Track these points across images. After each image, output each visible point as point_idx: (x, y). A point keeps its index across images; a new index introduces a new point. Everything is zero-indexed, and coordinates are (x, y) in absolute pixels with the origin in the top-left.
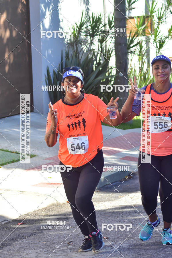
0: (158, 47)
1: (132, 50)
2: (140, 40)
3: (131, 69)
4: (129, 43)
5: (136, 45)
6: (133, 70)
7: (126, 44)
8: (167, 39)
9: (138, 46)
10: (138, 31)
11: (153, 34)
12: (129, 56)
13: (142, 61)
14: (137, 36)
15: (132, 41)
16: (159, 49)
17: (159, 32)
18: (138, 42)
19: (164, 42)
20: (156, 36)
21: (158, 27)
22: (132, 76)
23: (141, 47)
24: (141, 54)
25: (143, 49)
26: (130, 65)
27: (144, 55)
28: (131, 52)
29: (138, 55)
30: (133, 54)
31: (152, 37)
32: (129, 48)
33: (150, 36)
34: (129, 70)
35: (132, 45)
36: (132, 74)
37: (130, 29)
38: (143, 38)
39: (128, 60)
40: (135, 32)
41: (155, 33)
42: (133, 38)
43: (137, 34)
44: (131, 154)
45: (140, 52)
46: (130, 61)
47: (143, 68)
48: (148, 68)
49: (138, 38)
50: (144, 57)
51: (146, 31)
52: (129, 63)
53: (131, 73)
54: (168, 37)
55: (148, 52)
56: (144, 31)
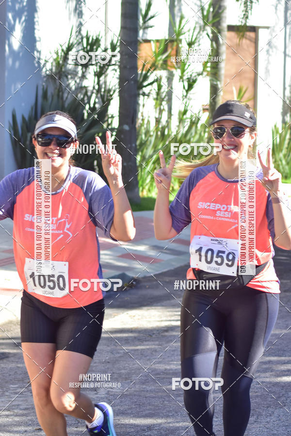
0: (186, 88)
1: (146, 90)
2: (158, 76)
3: (143, 120)
4: (141, 80)
5: (151, 84)
6: (146, 122)
7: (135, 80)
8: (201, 76)
9: (155, 85)
10: (155, 62)
11: (179, 68)
12: (141, 100)
13: (160, 109)
14: (155, 70)
15: (146, 77)
16: (187, 91)
17: (189, 65)
18: (156, 78)
19: (194, 81)
20: (183, 71)
22: (143, 131)
23: (160, 87)
24: (159, 97)
25: (162, 90)
26: (142, 113)
27: (163, 100)
28: (144, 94)
29: (154, 99)
30: (146, 97)
31: (177, 73)
32: (141, 87)
33: (174, 71)
34: (139, 121)
35: (145, 84)
36: (143, 128)
37: (144, 58)
38: (163, 74)
39: (138, 106)
40: (151, 63)
41: (182, 65)
42: (148, 72)
43: (154, 67)
44: (136, 251)
45: (158, 94)
46: (141, 108)
47: (161, 118)
48: (169, 120)
49: (155, 72)
50: (164, 103)
51: (169, 63)
52: (139, 111)
53: (142, 125)
54: (202, 74)
55: (170, 94)
56: (165, 62)
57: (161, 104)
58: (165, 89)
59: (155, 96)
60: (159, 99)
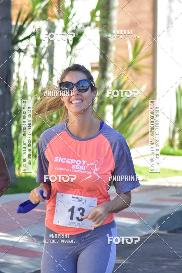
0: (71, 42)
1: (22, 45)
2: (37, 27)
3: (19, 82)
4: (16, 34)
5: (28, 37)
6: (22, 84)
7: (10, 35)
8: (88, 28)
9: (33, 39)
10: (33, 10)
11: (62, 18)
12: (16, 57)
13: (39, 68)
14: (32, 20)
15: (21, 30)
16: (72, 46)
17: (74, 15)
18: (34, 31)
19: (81, 34)
20: (67, 22)
21: (72, 6)
22: (19, 94)
23: (39, 42)
24: (38, 54)
25: (42, 45)
26: (18, 74)
27: (42, 57)
28: (20, 51)
29: (32, 56)
30: (22, 54)
31: (60, 24)
32: (16, 41)
33: (56, 22)
34: (14, 84)
35: (21, 38)
36: (19, 92)
37: (19, 7)
38: (42, 25)
39: (12, 65)
40: (27, 12)
41: (65, 15)
42: (24, 23)
43: (31, 17)
45: (37, 50)
46: (16, 67)
47: (41, 79)
48: (50, 81)
49: (33, 23)
50: (44, 61)
51: (50, 12)
52: (14, 71)
53: (17, 88)
54: (89, 25)
55: (51, 50)
56: (45, 10)
57: (40, 63)
58: (45, 44)
59: (33, 53)
60: (37, 56)
